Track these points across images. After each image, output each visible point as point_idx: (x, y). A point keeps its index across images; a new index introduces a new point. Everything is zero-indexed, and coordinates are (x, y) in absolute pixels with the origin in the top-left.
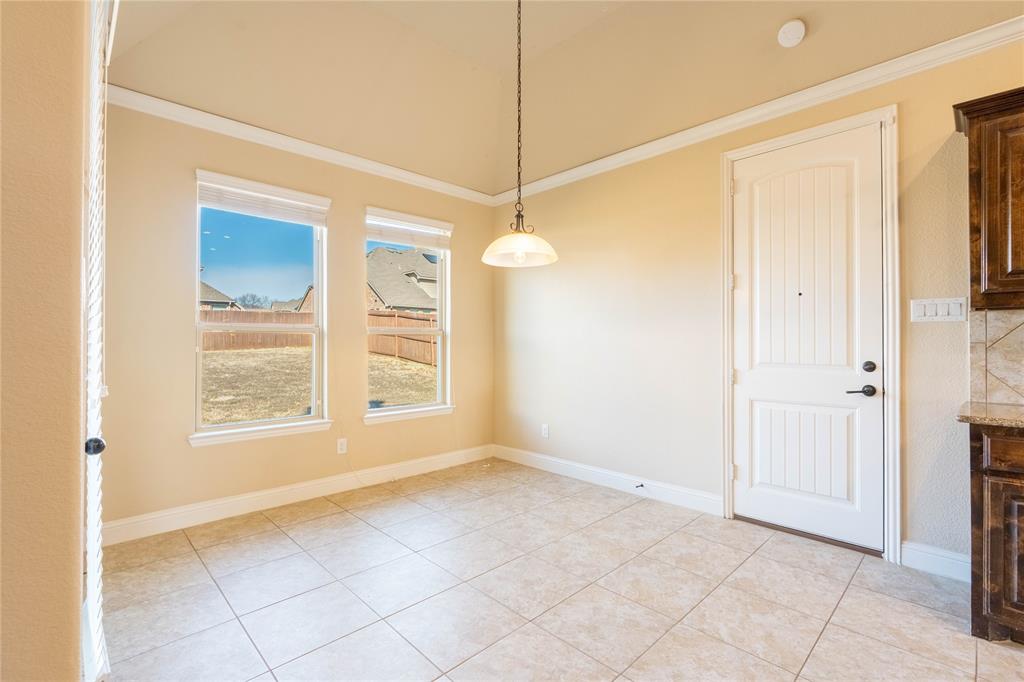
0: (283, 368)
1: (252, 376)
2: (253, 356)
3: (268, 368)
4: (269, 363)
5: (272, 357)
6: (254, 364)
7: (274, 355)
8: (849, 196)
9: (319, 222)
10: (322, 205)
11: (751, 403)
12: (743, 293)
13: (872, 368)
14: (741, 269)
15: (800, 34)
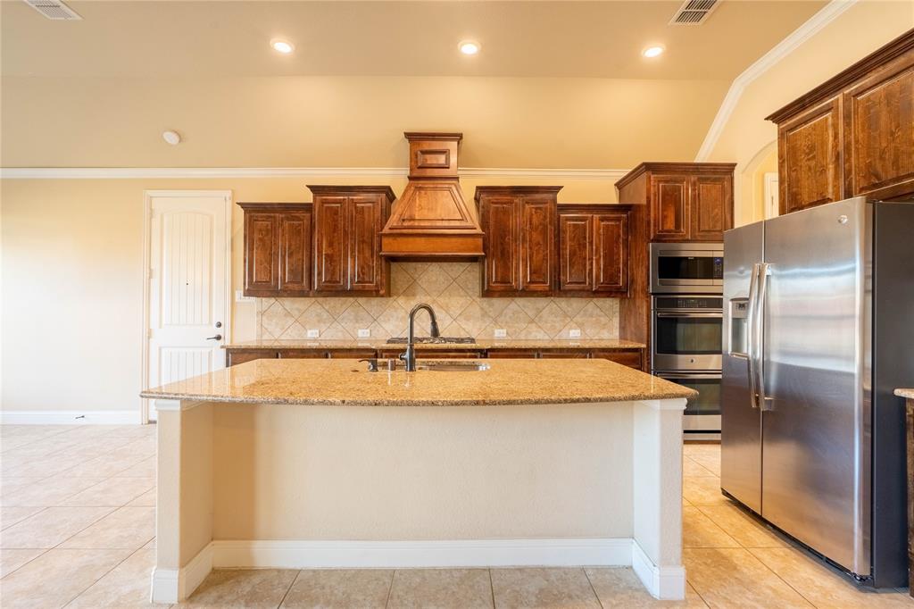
11: (160, 349)
12: (155, 282)
13: (219, 325)
14: (155, 266)
15: (177, 139)
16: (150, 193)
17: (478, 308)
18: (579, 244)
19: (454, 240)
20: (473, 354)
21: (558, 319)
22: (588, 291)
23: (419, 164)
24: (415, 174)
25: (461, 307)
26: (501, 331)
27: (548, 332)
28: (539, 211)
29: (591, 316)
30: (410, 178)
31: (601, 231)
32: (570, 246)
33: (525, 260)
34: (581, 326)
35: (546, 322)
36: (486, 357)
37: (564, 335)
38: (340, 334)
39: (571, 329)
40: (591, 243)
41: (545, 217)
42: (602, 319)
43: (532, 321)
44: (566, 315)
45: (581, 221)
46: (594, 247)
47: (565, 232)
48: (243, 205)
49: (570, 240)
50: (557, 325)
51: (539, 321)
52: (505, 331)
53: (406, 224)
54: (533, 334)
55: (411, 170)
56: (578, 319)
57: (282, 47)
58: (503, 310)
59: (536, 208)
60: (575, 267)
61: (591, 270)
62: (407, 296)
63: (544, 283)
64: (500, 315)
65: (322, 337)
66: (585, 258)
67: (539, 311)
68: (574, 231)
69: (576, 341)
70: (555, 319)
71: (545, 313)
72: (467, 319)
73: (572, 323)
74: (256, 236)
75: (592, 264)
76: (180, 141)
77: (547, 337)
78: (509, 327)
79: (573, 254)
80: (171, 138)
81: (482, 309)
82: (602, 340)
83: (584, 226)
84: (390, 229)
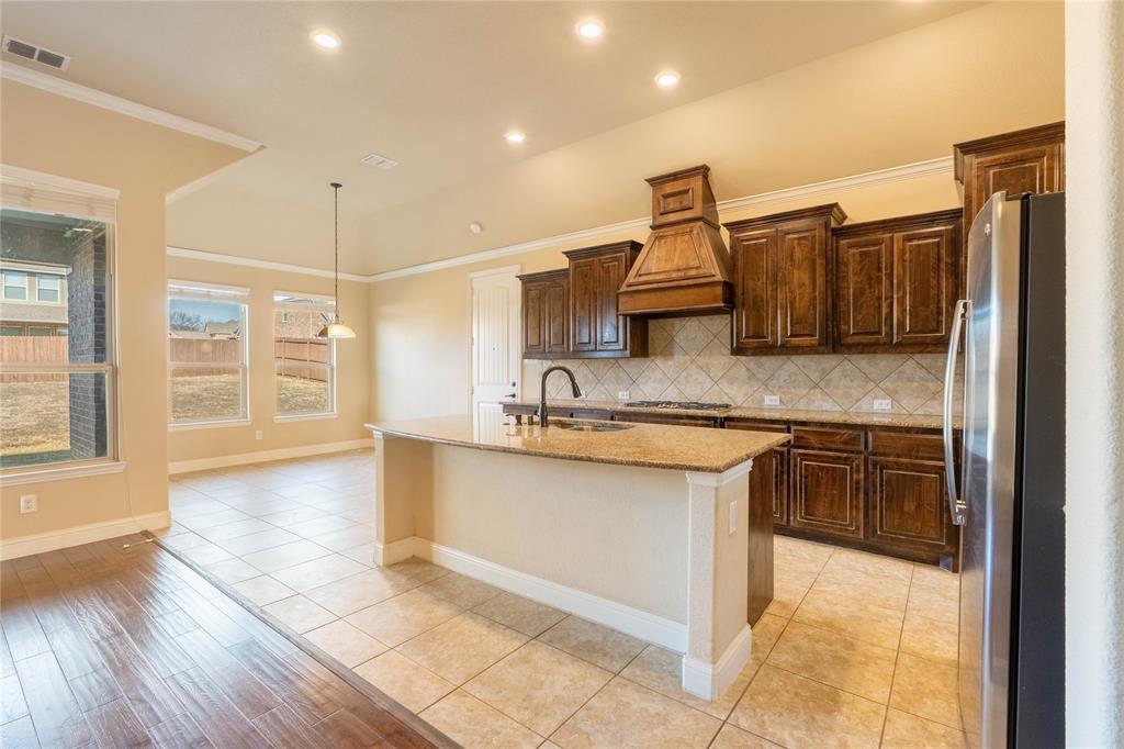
0: (220, 394)
1: (190, 402)
2: (189, 383)
3: (205, 394)
4: (206, 390)
5: (208, 385)
6: (191, 391)
7: (211, 382)
8: (508, 303)
9: (243, 302)
10: (245, 292)
11: (479, 403)
12: (475, 348)
13: (514, 385)
14: (475, 336)
15: (479, 229)
16: (472, 275)
17: (744, 369)
18: (870, 279)
19: (690, 291)
20: (705, 422)
21: (855, 384)
22: (885, 344)
23: (662, 210)
24: (657, 223)
25: (723, 368)
26: (773, 397)
27: (840, 402)
28: (803, 242)
29: (911, 380)
30: (653, 228)
31: (907, 256)
32: (856, 282)
33: (784, 308)
34: (891, 394)
35: (837, 388)
36: (722, 426)
37: (864, 405)
38: (603, 396)
39: (876, 398)
40: (890, 276)
41: (813, 248)
42: (930, 384)
43: (816, 386)
44: (867, 378)
45: (873, 245)
46: (895, 281)
47: (847, 265)
48: (520, 277)
49: (855, 275)
50: (852, 391)
51: (827, 386)
52: (778, 398)
53: (642, 279)
54: (817, 404)
55: (654, 218)
56: (888, 384)
57: (515, 137)
58: (775, 372)
59: (799, 239)
60: (864, 312)
61: (891, 313)
62: (666, 355)
63: (812, 335)
64: (772, 377)
65: (588, 399)
66: (879, 298)
67: (825, 373)
68: (861, 262)
69: (884, 415)
70: (851, 384)
71: (836, 374)
72: (731, 382)
73: (878, 389)
74: (531, 304)
75: (891, 306)
76: (482, 229)
77: (837, 408)
78: (784, 393)
79: (860, 293)
80: (475, 229)
81: (748, 369)
82: (931, 416)
83: (878, 253)
84: (629, 286)
